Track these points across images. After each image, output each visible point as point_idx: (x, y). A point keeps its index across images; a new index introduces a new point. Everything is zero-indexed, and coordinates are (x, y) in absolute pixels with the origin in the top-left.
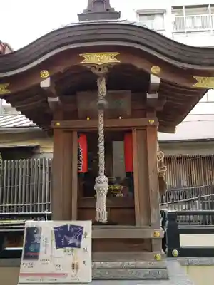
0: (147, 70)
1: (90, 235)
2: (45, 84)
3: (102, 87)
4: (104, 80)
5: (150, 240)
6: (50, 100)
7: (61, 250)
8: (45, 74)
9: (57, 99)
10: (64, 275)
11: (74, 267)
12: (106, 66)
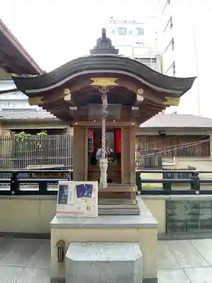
0: (135, 91)
1: (97, 190)
2: (68, 98)
3: (105, 102)
4: (106, 97)
5: (130, 193)
6: (71, 108)
7: (80, 199)
8: (67, 91)
9: (76, 108)
10: (82, 213)
11: (88, 208)
12: (109, 87)
